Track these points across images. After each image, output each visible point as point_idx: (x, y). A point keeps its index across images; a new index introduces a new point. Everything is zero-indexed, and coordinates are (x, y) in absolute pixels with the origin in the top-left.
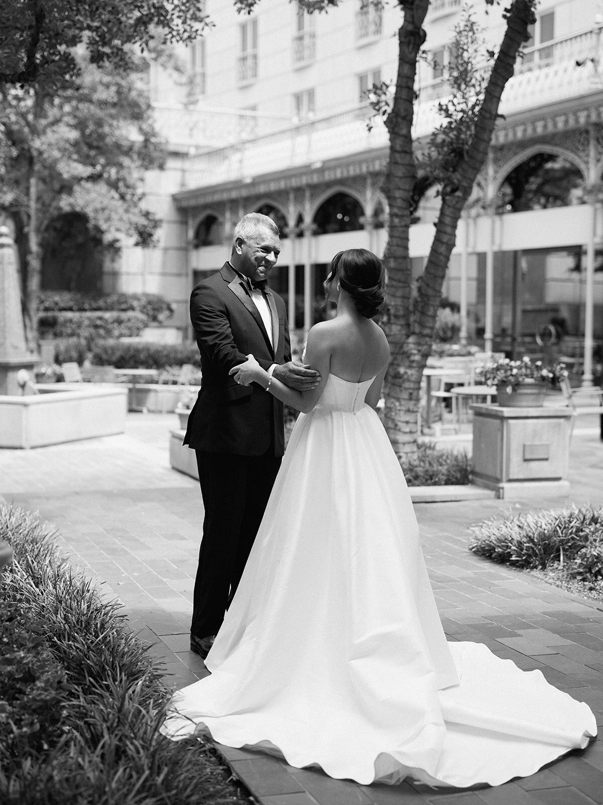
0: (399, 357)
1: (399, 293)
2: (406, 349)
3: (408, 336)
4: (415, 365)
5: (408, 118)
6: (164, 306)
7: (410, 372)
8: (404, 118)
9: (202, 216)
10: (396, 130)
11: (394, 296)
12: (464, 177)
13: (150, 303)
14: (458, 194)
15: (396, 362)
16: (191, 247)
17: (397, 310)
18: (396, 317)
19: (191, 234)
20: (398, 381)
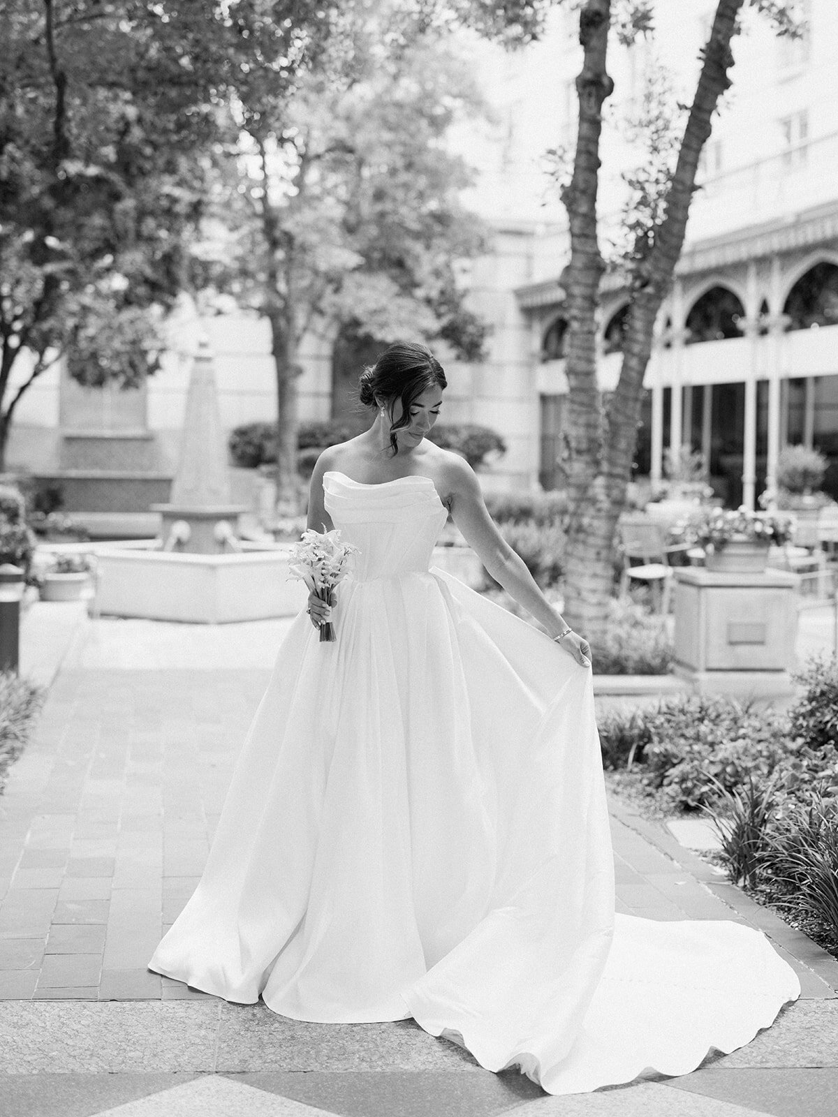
0: (583, 505)
1: (582, 420)
2: (590, 493)
3: (595, 476)
4: (603, 514)
5: (590, 191)
6: (493, 443)
7: (596, 523)
8: (584, 192)
9: (550, 319)
10: (574, 207)
11: (575, 424)
12: (656, 268)
13: (472, 438)
14: (649, 290)
15: (579, 511)
16: (537, 361)
17: (579, 442)
18: (579, 452)
19: (536, 343)
20: (581, 536)
